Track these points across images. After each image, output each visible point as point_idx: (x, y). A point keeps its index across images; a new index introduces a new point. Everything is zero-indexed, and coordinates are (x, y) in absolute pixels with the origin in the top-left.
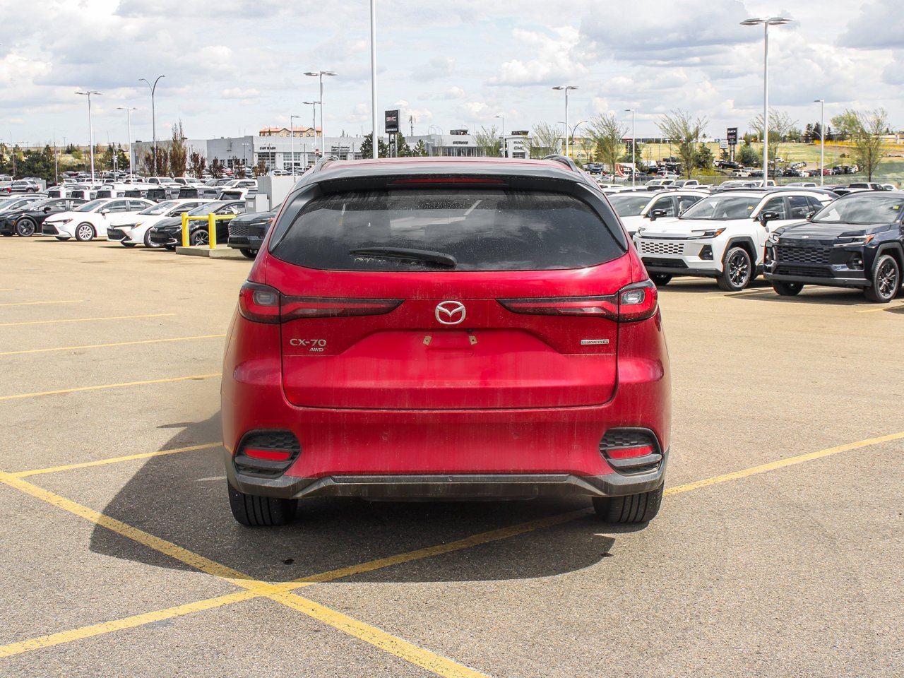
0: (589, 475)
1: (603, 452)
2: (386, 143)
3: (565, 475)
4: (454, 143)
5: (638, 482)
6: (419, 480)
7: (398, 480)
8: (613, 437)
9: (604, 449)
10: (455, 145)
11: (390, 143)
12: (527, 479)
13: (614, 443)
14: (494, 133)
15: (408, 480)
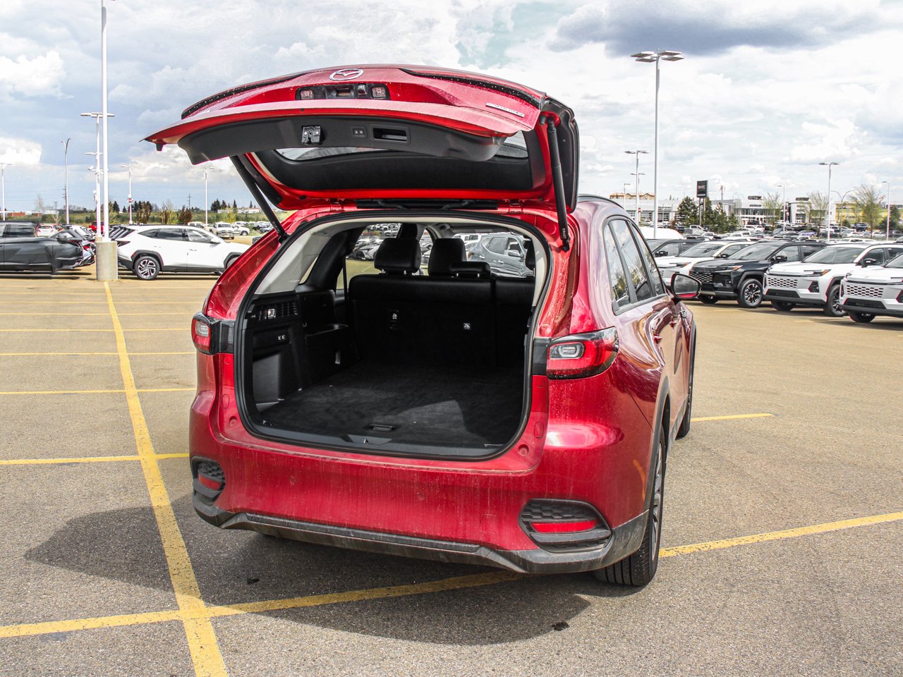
0: (502, 548)
1: (526, 523)
2: (697, 205)
3: (474, 546)
4: (751, 206)
5: (568, 561)
6: (322, 530)
7: (302, 527)
8: (541, 508)
9: (528, 520)
10: (751, 207)
11: (700, 205)
12: (432, 544)
13: (541, 514)
14: (777, 198)
15: (312, 529)
